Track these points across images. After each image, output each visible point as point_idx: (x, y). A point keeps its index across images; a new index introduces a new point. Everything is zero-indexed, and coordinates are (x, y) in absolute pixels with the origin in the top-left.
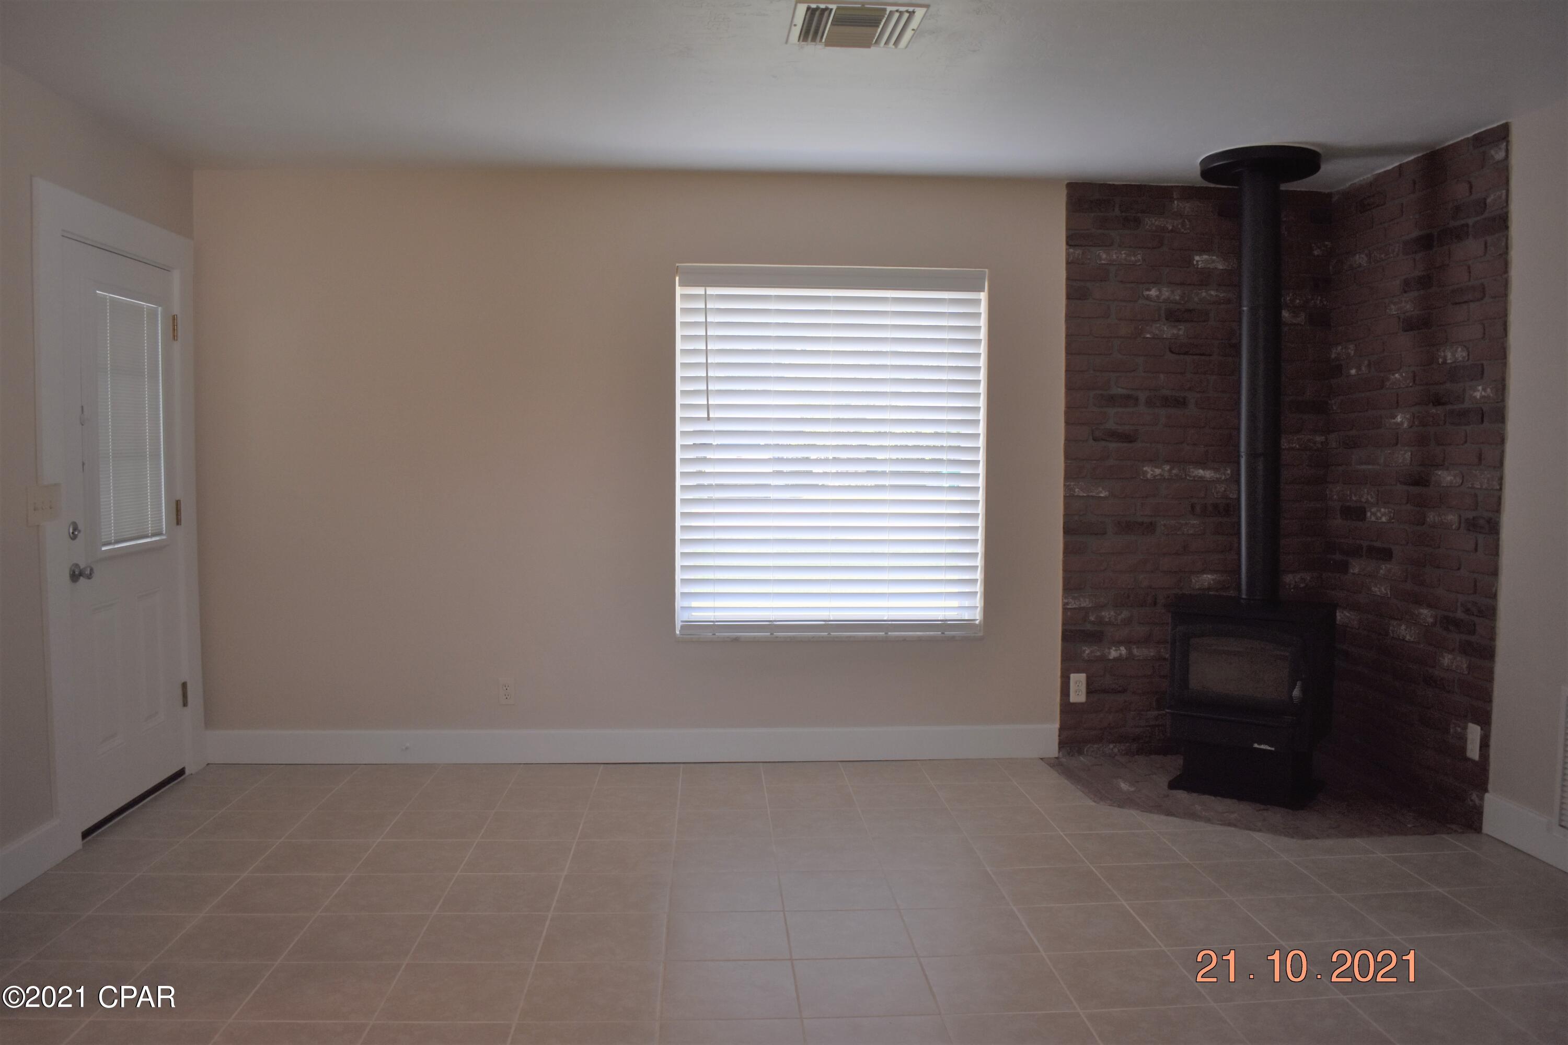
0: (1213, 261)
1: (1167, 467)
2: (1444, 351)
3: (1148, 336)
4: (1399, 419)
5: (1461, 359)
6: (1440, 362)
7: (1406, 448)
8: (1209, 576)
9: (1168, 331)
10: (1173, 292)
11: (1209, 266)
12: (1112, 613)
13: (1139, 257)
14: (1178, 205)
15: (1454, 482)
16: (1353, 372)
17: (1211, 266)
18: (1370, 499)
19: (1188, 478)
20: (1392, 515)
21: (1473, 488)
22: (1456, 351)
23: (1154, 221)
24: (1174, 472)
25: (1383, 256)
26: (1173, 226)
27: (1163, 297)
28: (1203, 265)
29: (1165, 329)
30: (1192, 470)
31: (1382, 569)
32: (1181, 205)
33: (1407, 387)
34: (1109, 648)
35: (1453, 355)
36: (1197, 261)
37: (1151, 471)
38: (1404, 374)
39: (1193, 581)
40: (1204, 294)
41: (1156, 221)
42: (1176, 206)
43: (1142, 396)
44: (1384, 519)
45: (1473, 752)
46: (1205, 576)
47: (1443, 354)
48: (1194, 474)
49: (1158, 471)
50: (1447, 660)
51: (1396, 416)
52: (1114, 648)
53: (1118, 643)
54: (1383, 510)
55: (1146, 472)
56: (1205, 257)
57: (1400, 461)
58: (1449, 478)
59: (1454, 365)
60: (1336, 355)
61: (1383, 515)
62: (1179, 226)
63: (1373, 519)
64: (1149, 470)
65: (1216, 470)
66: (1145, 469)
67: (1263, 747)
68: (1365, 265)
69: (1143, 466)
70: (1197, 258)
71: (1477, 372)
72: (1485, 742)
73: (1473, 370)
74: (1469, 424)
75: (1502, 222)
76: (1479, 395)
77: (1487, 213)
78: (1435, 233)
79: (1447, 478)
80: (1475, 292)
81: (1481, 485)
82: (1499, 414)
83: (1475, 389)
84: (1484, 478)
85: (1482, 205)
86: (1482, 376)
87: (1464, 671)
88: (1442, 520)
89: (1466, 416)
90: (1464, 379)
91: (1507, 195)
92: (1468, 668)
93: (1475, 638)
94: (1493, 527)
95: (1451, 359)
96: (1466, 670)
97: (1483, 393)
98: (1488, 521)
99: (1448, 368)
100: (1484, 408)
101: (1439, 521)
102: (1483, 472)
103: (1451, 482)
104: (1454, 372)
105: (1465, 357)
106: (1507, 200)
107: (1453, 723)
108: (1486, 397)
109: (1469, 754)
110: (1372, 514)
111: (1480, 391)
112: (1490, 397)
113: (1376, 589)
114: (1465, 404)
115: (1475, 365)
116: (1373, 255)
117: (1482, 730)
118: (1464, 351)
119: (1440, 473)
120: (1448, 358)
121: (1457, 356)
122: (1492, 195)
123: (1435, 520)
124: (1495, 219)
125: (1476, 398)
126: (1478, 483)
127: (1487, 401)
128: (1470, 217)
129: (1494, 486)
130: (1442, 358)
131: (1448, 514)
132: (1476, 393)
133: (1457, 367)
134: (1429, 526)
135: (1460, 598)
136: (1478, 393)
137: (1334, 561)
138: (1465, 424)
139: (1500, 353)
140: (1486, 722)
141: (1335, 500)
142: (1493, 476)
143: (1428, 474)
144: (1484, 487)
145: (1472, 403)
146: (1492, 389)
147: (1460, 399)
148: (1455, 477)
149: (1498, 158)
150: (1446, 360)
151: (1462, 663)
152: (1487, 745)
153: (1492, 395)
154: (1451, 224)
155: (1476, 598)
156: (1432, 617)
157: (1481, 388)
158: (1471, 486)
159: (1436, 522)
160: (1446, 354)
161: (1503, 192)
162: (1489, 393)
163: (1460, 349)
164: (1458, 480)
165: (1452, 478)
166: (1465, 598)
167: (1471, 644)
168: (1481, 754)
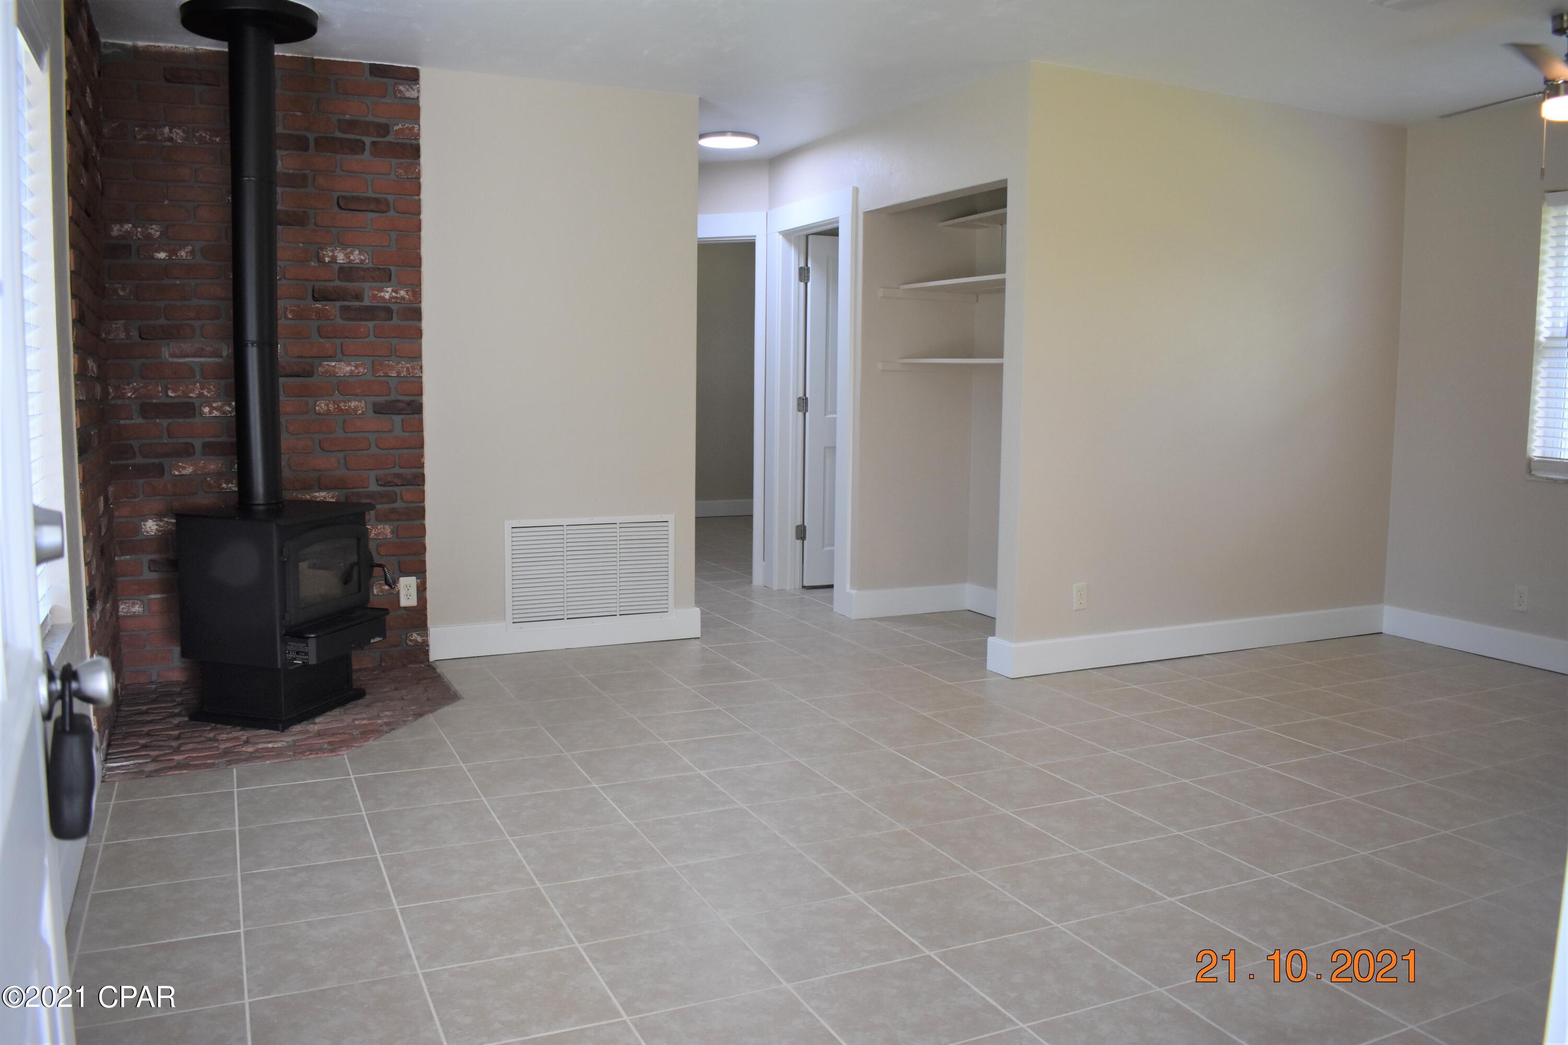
2: (333, 251)
5: (358, 261)
6: (327, 261)
15: (356, 371)
16: (162, 255)
18: (206, 393)
21: (386, 375)
22: (352, 253)
35: (347, 256)
45: (408, 599)
47: (330, 254)
58: (348, 369)
59: (346, 265)
60: (121, 233)
63: (216, 413)
71: (384, 276)
72: (422, 589)
73: (377, 273)
74: (372, 320)
75: (414, 151)
76: (387, 296)
77: (390, 138)
78: (311, 137)
79: (344, 369)
80: (379, 205)
81: (399, 373)
82: (416, 314)
83: (381, 290)
84: (402, 367)
85: (384, 129)
86: (390, 280)
87: (387, 535)
88: (339, 407)
89: (370, 313)
90: (363, 279)
91: (419, 129)
92: (392, 532)
93: (398, 505)
94: (416, 408)
95: (343, 260)
96: (389, 534)
97: (394, 294)
98: (409, 404)
99: (336, 267)
100: (394, 307)
101: (334, 409)
102: (399, 363)
103: (352, 371)
104: (347, 272)
105: (365, 260)
106: (418, 134)
107: (378, 584)
108: (398, 298)
109: (404, 602)
110: (212, 408)
111: (388, 292)
112: (403, 298)
113: (230, 485)
114: (367, 302)
115: (379, 269)
116: (198, 134)
117: (417, 579)
118: (363, 255)
119: (333, 364)
120: (338, 258)
121: (352, 258)
122: (400, 125)
123: (328, 407)
124: (403, 146)
125: (383, 298)
126: (394, 372)
127: (398, 301)
128: (367, 135)
129: (416, 374)
130: (328, 257)
131: (349, 401)
132: (382, 294)
133: (351, 268)
134: (319, 414)
135: (372, 475)
136: (386, 294)
137: (134, 466)
138: (366, 320)
139: (414, 262)
140: (419, 571)
141: (130, 398)
142: (414, 366)
143: (312, 366)
144: (402, 375)
145: (378, 302)
146: (407, 292)
147: (358, 297)
148: (356, 367)
149: (409, 95)
150: (336, 260)
151: (384, 529)
152: (425, 589)
153: (407, 297)
154: (338, 134)
155: (397, 470)
156: (332, 498)
157: (389, 289)
158: (382, 375)
159: (330, 410)
160: (336, 254)
161: (415, 126)
162: (402, 294)
163: (357, 252)
164: (362, 371)
165: (353, 368)
166: (380, 472)
167: (393, 511)
168: (418, 599)
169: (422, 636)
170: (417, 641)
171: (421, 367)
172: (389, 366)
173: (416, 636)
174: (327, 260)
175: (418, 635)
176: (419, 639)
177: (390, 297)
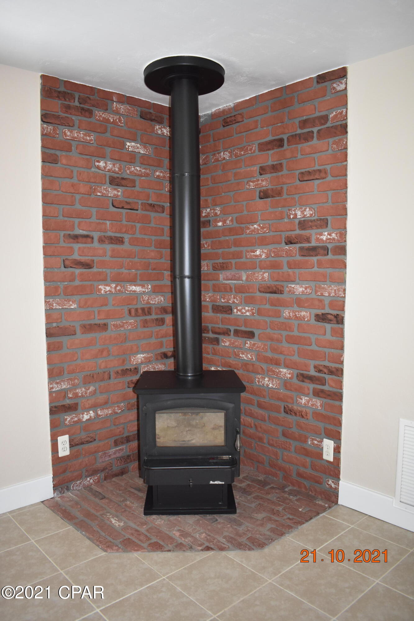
0: (138, 148)
1: (114, 286)
2: (295, 211)
3: (99, 194)
4: (258, 253)
5: (308, 215)
6: (292, 218)
7: (263, 271)
8: (141, 355)
9: (112, 192)
10: (114, 165)
11: (135, 150)
12: (83, 389)
13: (92, 138)
14: (116, 106)
15: (305, 291)
16: (220, 224)
17: (137, 150)
18: (236, 301)
19: (126, 292)
20: (254, 311)
21: (322, 295)
22: (305, 210)
23: (101, 114)
24: (118, 288)
25: (242, 153)
26: (113, 120)
27: (108, 168)
28: (131, 149)
29: (110, 190)
30: (129, 286)
31: (247, 344)
32: (118, 106)
33: (264, 233)
34: (83, 414)
35: (302, 212)
36: (129, 146)
37: (104, 289)
38: (261, 225)
39: (132, 359)
40: (133, 169)
41: (103, 114)
42: (115, 106)
43: (96, 235)
44: (248, 314)
45: (328, 455)
46: (139, 355)
47: (293, 213)
48: (130, 290)
49: (108, 288)
50: (304, 400)
51: (256, 251)
52: (86, 413)
53: (87, 410)
54: (247, 308)
55: (101, 290)
56: (133, 144)
57: (260, 278)
58: (301, 289)
59: (303, 219)
60: (206, 214)
61: (246, 311)
62: (117, 120)
63: (239, 313)
64: (102, 288)
65: (143, 286)
66: (100, 287)
67: (216, 482)
68: (228, 158)
69: (99, 285)
70: (128, 144)
71: (323, 223)
72: (337, 450)
73: (319, 222)
74: (316, 255)
75: (343, 129)
76: (324, 238)
77: (329, 124)
78: (285, 137)
79: (299, 289)
80: (320, 174)
81: (329, 294)
82: (342, 250)
83: (321, 234)
84: (331, 290)
85: (325, 118)
86: (327, 227)
87: (318, 407)
88: (296, 315)
89: (313, 251)
90: (311, 227)
91: (347, 112)
92: (321, 405)
93: (326, 388)
94: (339, 320)
95: (300, 215)
96: (319, 407)
97: (329, 237)
98: (336, 316)
99: (297, 221)
100: (330, 246)
101: (293, 315)
102: (330, 286)
103: (303, 292)
104: (304, 224)
105: (312, 214)
106: (346, 115)
107: (311, 438)
108: (331, 239)
109: (325, 457)
110: (238, 310)
111: (325, 235)
112: (334, 239)
113: (243, 356)
114: (313, 244)
115: (320, 219)
116: (234, 152)
117: (334, 443)
118: (312, 211)
119: (293, 286)
120: (298, 215)
121: (305, 213)
122: (334, 112)
123: (290, 315)
124: (336, 127)
125: (322, 240)
126: (327, 293)
127: (331, 241)
128: (314, 126)
129: (340, 294)
130: (293, 215)
131: (301, 312)
132: (322, 237)
133: (304, 221)
134: (285, 318)
135: (312, 363)
136: (324, 237)
137: (208, 337)
138: (312, 256)
139: (343, 212)
140: (337, 438)
141: (208, 301)
142: (339, 289)
143: (283, 287)
144: (332, 295)
145: (320, 243)
146: (336, 234)
147: (308, 240)
148: (306, 288)
149: (339, 89)
150: (297, 216)
151: (316, 402)
152: (339, 452)
153: (336, 238)
154: (299, 131)
155: (327, 363)
156: (289, 374)
157: (326, 233)
158: (320, 294)
159: (290, 316)
160: (296, 212)
161: (344, 110)
162: (333, 236)
163: (308, 209)
164: (309, 291)
165: (304, 289)
166: (317, 363)
167: (322, 391)
168: (334, 458)
169: (335, 484)
170: (331, 487)
171: (345, 290)
172: (323, 288)
173: (331, 482)
174: (292, 216)
175: (333, 482)
176: (333, 486)
177: (326, 239)
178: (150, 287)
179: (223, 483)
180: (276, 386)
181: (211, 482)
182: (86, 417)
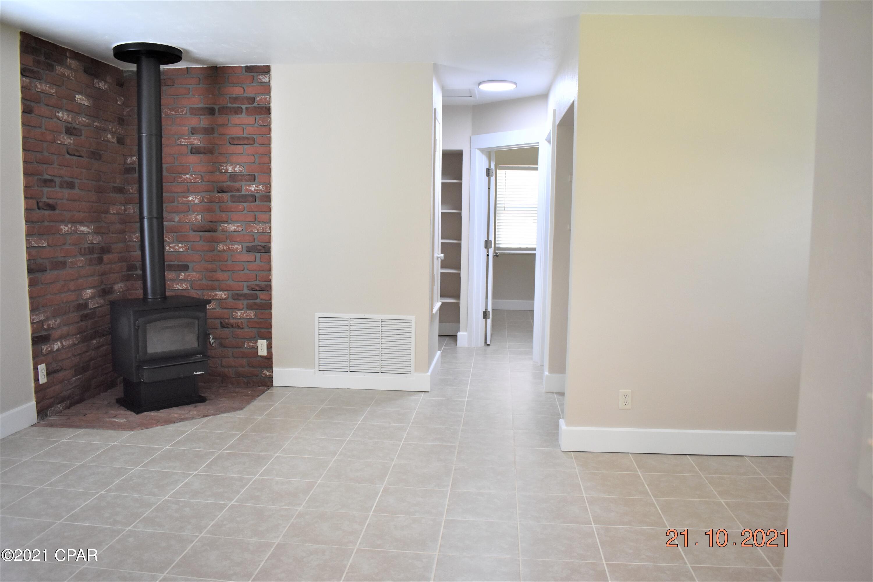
0: (83, 100)
1: (70, 226)
2: (226, 166)
3: (59, 142)
4: (191, 198)
5: (238, 171)
7: (196, 213)
8: (89, 291)
9: (68, 140)
10: (68, 116)
11: (82, 102)
12: (53, 321)
13: (54, 90)
14: (69, 61)
15: (237, 229)
17: (83, 102)
18: (167, 240)
19: (78, 232)
20: (188, 247)
21: (252, 232)
22: (235, 167)
23: (60, 69)
24: (73, 228)
25: (173, 113)
26: (68, 74)
27: (64, 118)
28: (79, 101)
29: (66, 139)
30: (79, 227)
31: (182, 275)
32: (70, 61)
33: (196, 182)
34: (54, 344)
35: (233, 169)
36: (77, 98)
37: (65, 229)
38: (194, 176)
39: (83, 294)
40: (80, 119)
41: (61, 68)
42: (68, 61)
43: (58, 180)
44: (181, 250)
45: (262, 351)
46: (88, 291)
47: (225, 168)
48: (80, 230)
49: (66, 228)
50: (239, 314)
51: (189, 197)
52: (55, 344)
53: (56, 340)
54: (180, 245)
55: (62, 229)
56: (80, 96)
57: (193, 220)
58: (233, 228)
59: (233, 174)
60: (131, 162)
61: (180, 248)
62: (70, 75)
63: (172, 250)
64: (63, 228)
65: (88, 227)
66: (61, 227)
67: (198, 373)
69: (60, 226)
70: (77, 96)
71: (251, 178)
72: (269, 347)
73: (248, 177)
74: (246, 202)
75: (268, 111)
76: (253, 189)
77: (256, 105)
78: (216, 107)
79: (232, 228)
80: (249, 141)
81: (258, 230)
82: (267, 198)
83: (250, 186)
84: (260, 227)
85: (252, 100)
86: (255, 180)
87: (252, 317)
88: (229, 248)
89: (244, 199)
90: (241, 181)
91: (270, 99)
92: (255, 315)
93: (258, 301)
94: (267, 250)
95: (231, 171)
96: (253, 316)
97: (256, 188)
98: (264, 247)
99: (228, 175)
100: (257, 195)
101: (227, 249)
102: (259, 225)
103: (235, 229)
104: (234, 177)
105: (242, 170)
106: (270, 101)
107: (247, 342)
108: (258, 190)
109: (260, 353)
110: (170, 247)
111: (253, 187)
112: (261, 190)
113: (178, 286)
114: (243, 193)
115: (249, 175)
116: (164, 111)
117: (267, 341)
118: (241, 168)
119: (226, 225)
120: (229, 170)
121: (235, 169)
122: (260, 97)
123: (223, 248)
124: (261, 108)
125: (251, 190)
126: (256, 230)
127: (258, 192)
128: (243, 104)
129: (267, 231)
130: (224, 169)
131: (234, 245)
132: (250, 188)
133: (235, 175)
134: (219, 251)
135: (245, 284)
136: (252, 188)
137: (136, 274)
138: (243, 202)
139: (268, 171)
140: (269, 337)
141: (135, 241)
142: (266, 227)
143: (216, 226)
144: (260, 231)
145: (249, 193)
146: (263, 187)
147: (239, 190)
148: (238, 227)
149: (264, 81)
150: (228, 171)
151: (250, 313)
152: (271, 347)
153: (263, 189)
154: (229, 105)
155: (257, 282)
156: (225, 295)
157: (254, 186)
158: (250, 231)
159: (224, 249)
160: (228, 168)
161: (268, 97)
162: (260, 188)
163: (238, 166)
164: (240, 229)
165: (236, 228)
166: (249, 283)
167: (255, 304)
168: (268, 352)
169: (269, 372)
170: (266, 375)
171: (270, 228)
172: (253, 226)
173: (266, 372)
174: (223, 171)
175: (267, 371)
176: (268, 374)
177: (254, 190)
178: (93, 228)
179: (203, 373)
180: (213, 307)
181: (195, 373)
182: (56, 347)
